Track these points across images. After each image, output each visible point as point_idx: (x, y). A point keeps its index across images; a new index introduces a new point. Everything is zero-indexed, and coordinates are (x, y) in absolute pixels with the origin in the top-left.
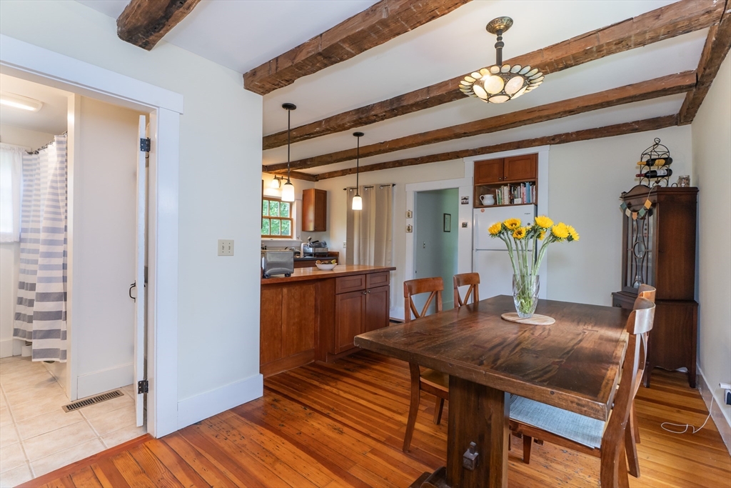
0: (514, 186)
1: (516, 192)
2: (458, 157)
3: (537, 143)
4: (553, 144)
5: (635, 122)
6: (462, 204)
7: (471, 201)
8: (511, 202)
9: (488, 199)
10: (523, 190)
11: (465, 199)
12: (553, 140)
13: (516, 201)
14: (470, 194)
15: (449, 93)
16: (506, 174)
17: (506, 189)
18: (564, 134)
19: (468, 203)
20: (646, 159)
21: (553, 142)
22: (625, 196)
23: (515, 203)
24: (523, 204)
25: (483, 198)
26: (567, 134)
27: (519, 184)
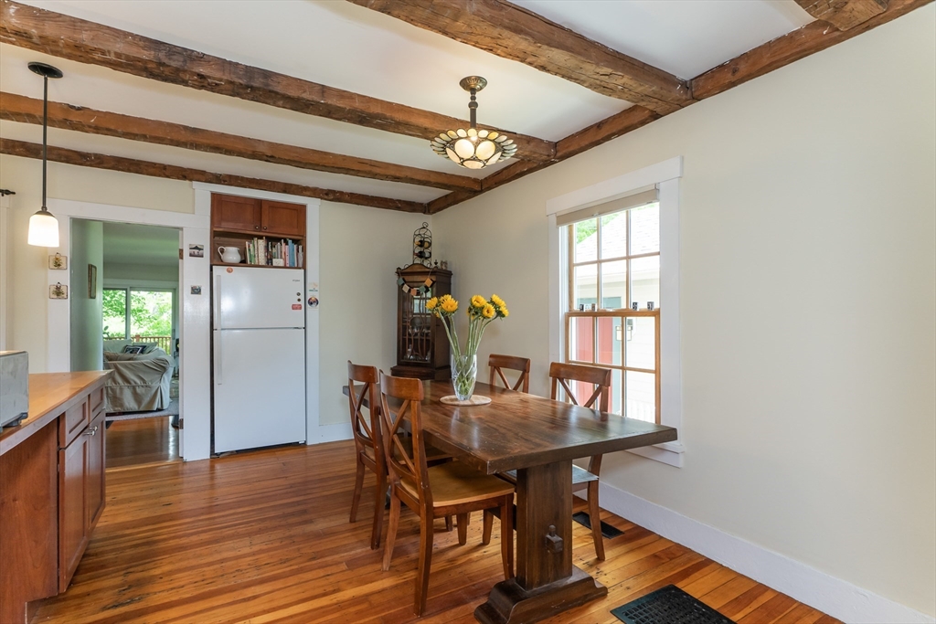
0: (273, 241)
1: (274, 250)
2: (184, 178)
3: (308, 193)
4: (325, 199)
5: (399, 201)
6: (191, 255)
7: (207, 252)
8: (268, 263)
9: (232, 254)
10: (286, 249)
11: (197, 248)
12: (327, 194)
13: (276, 262)
14: (205, 241)
15: (353, 111)
16: (265, 224)
17: (262, 243)
18: (339, 192)
19: (202, 256)
20: (418, 239)
21: (326, 197)
22: (401, 273)
23: (274, 264)
24: (285, 267)
25: (222, 251)
26: (342, 193)
27: (278, 240)
